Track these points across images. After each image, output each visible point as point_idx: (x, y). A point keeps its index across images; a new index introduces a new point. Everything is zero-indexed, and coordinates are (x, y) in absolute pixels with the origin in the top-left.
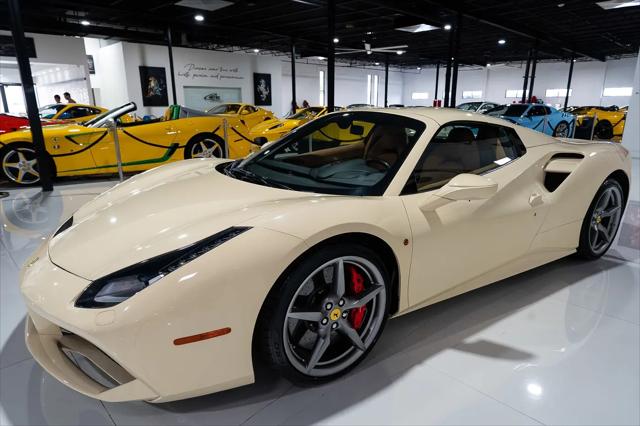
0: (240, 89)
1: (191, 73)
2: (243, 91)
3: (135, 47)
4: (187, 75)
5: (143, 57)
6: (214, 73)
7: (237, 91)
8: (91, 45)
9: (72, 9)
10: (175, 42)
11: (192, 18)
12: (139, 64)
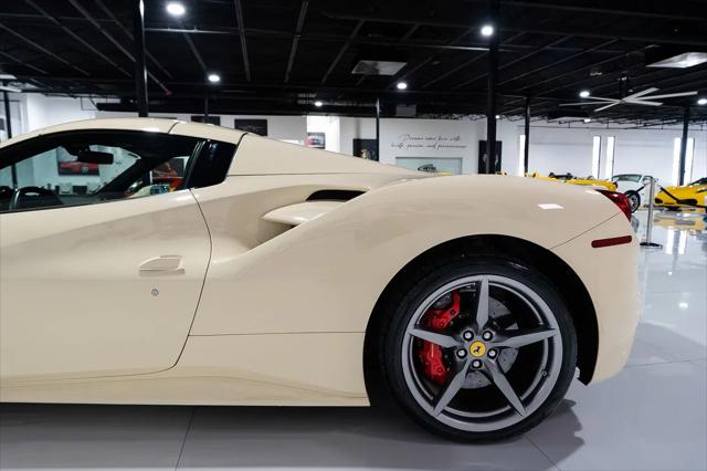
0: (461, 159)
1: (405, 144)
2: (464, 160)
3: (352, 120)
4: (400, 146)
5: (358, 130)
6: (432, 143)
7: (457, 161)
8: (315, 123)
9: (302, 92)
10: (389, 113)
11: (395, 88)
12: (354, 137)
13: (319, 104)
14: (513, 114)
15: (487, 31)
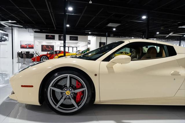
3: (99, 37)
5: (101, 40)
8: (90, 38)
9: (87, 30)
10: (109, 36)
11: (112, 30)
12: (99, 42)
13: (90, 33)
14: (137, 37)
15: (144, 17)
